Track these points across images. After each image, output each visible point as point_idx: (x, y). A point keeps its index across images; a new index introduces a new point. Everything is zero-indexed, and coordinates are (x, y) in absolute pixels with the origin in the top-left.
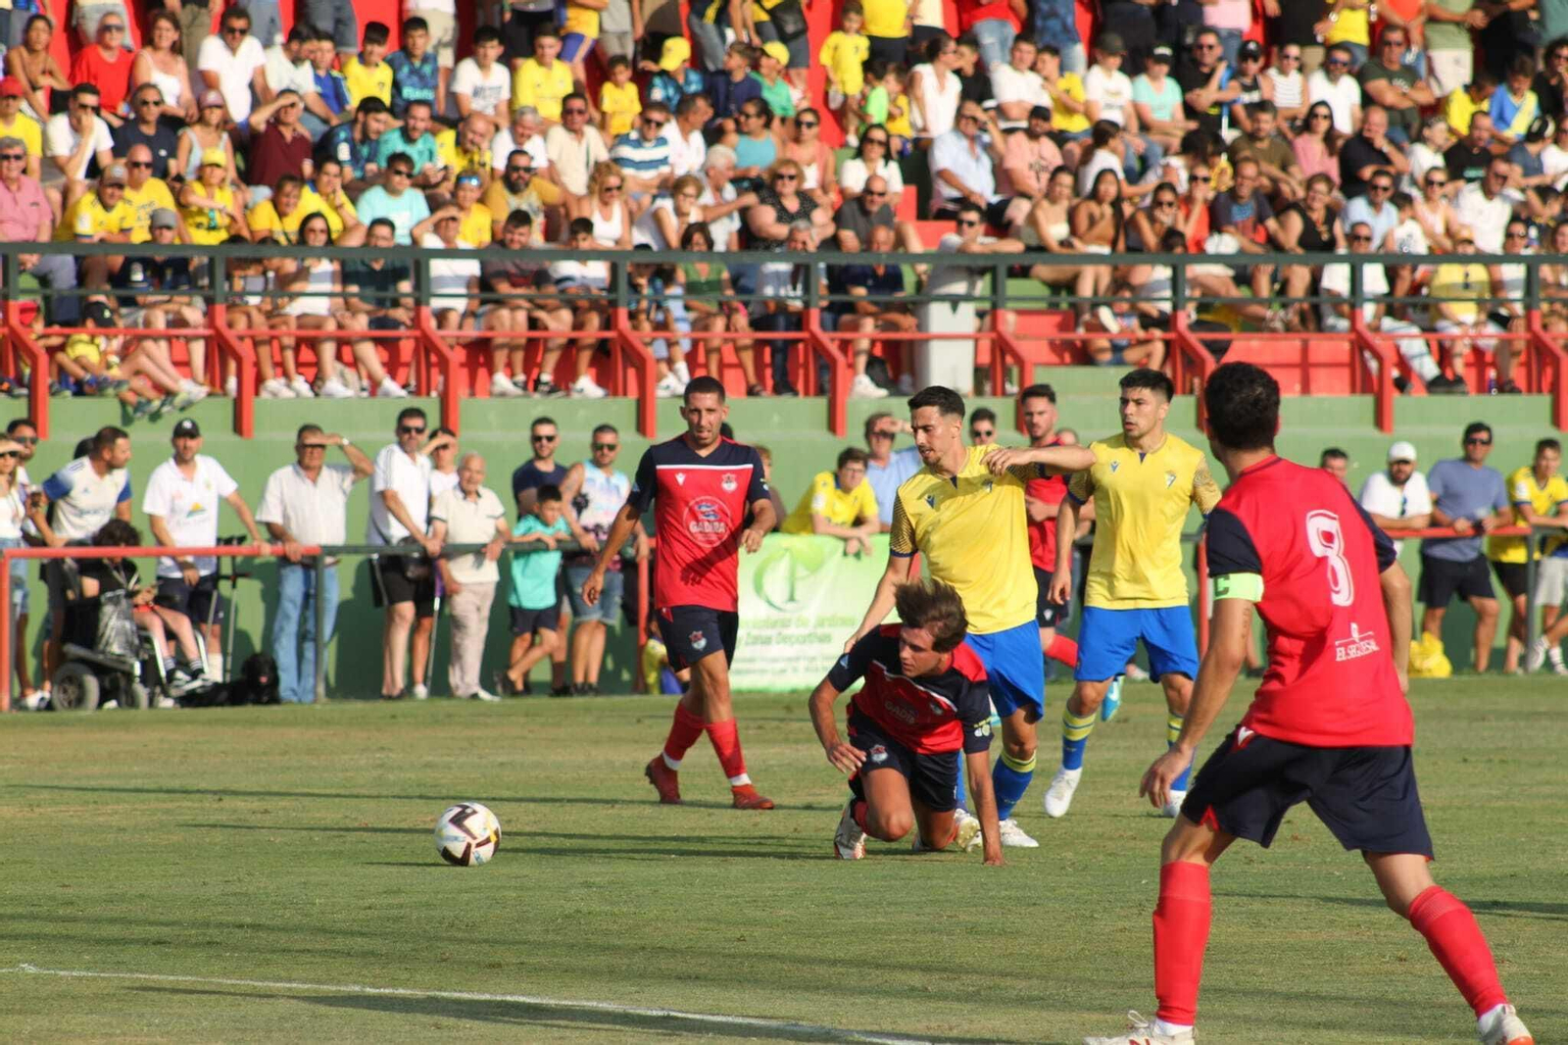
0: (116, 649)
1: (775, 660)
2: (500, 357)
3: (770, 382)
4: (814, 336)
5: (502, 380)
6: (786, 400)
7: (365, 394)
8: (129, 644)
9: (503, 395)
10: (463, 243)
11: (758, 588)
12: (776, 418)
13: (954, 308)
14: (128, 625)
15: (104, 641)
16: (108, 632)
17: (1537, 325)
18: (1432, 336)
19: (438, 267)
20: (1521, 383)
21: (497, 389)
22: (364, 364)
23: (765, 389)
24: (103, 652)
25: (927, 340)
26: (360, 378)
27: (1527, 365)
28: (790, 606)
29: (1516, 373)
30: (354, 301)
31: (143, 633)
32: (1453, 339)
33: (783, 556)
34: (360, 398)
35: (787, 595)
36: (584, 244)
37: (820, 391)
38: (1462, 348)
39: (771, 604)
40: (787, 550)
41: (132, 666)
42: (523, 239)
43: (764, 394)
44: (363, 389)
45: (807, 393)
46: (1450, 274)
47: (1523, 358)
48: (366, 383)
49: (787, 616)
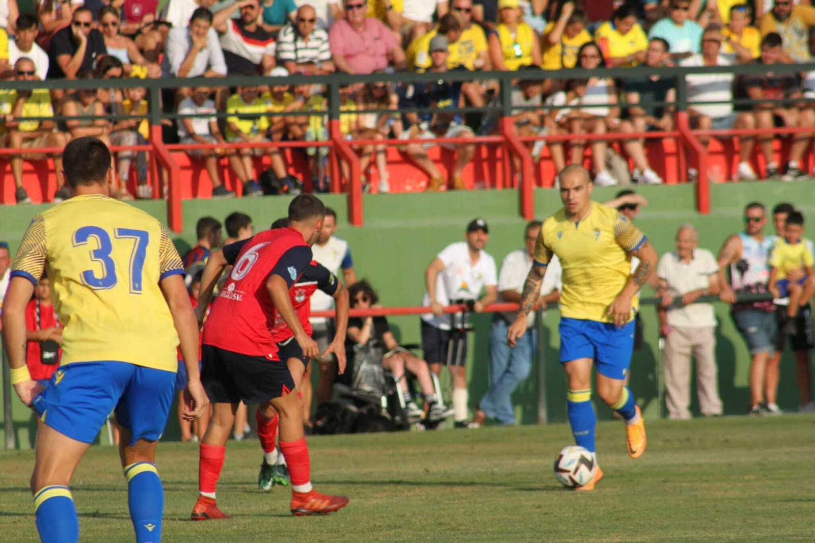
0: (367, 388)
8: (376, 383)
10: (722, 61)
14: (376, 368)
15: (357, 380)
16: (360, 374)
19: (693, 81)
24: (357, 390)
31: (388, 374)
41: (380, 400)
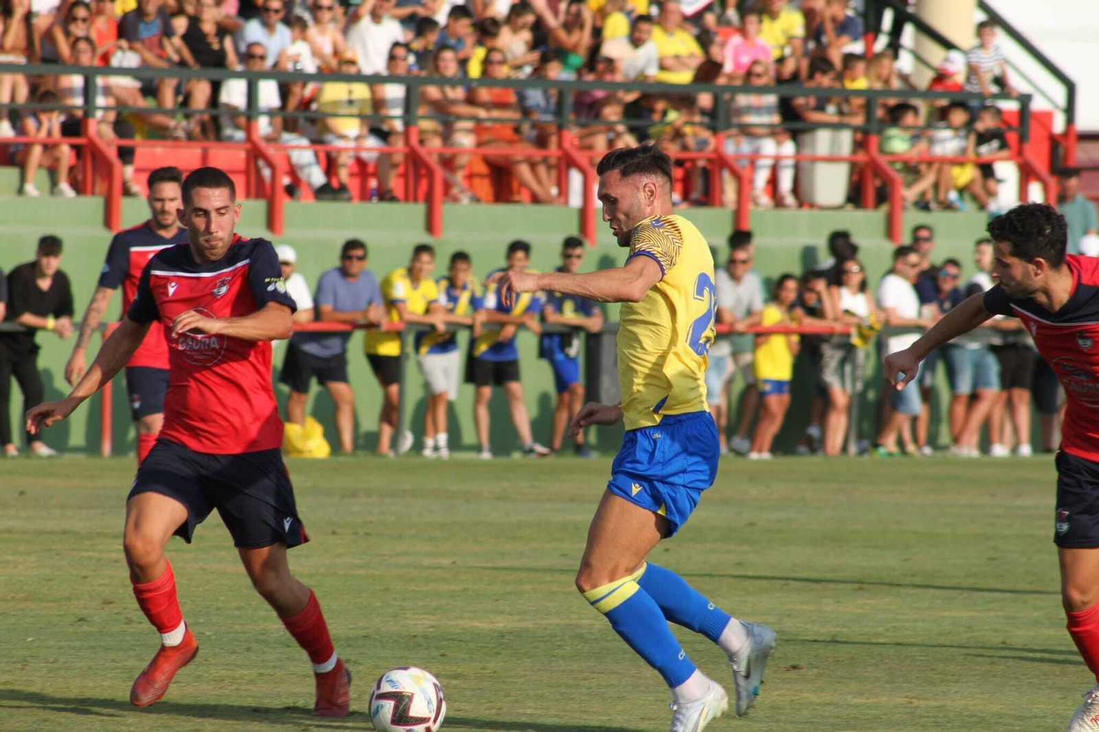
17: (414, 140)
18: (320, 148)
20: (398, 190)
27: (405, 176)
29: (395, 183)
32: (340, 150)
38: (346, 159)
46: (334, 92)
47: (401, 170)
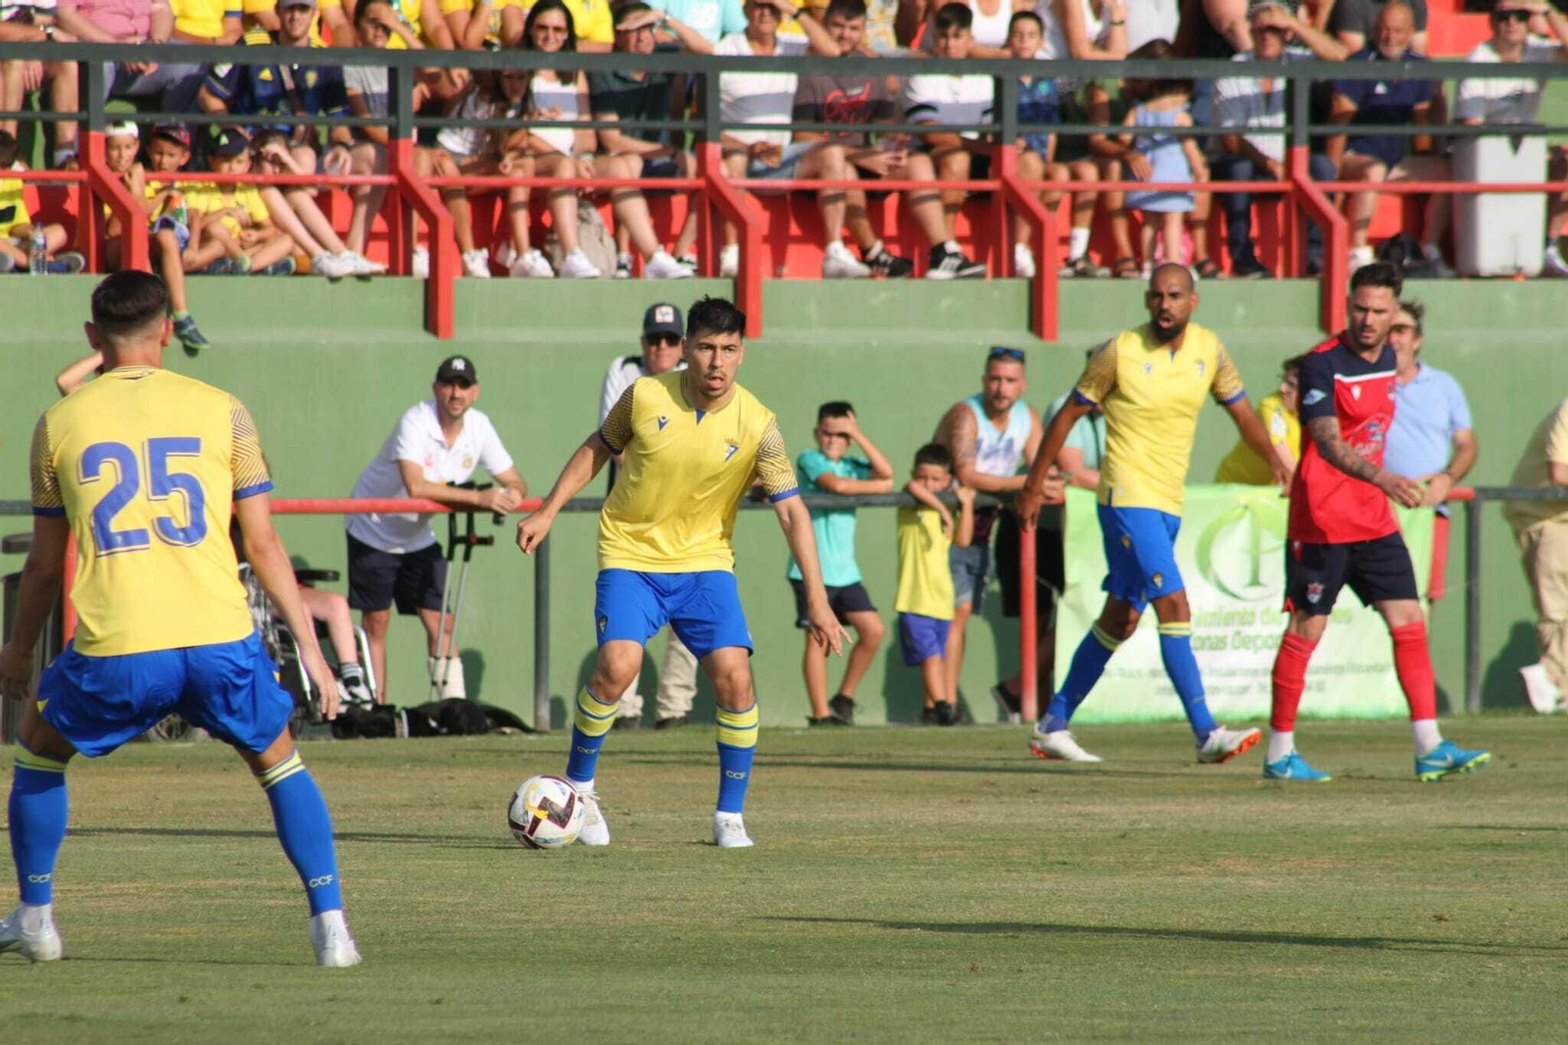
1: (1232, 673)
2: (835, 217)
3: (1227, 261)
4: (1299, 188)
5: (841, 254)
6: (1253, 283)
7: (623, 273)
9: (841, 274)
11: (1205, 565)
12: (1240, 311)
13: (1516, 145)
19: (736, 84)
21: (832, 266)
22: (628, 227)
23: (1220, 268)
25: (1472, 195)
26: (618, 249)
28: (1254, 592)
30: (614, 135)
33: (1240, 517)
34: (614, 277)
35: (1248, 579)
36: (957, 46)
37: (1309, 271)
39: (1224, 589)
40: (1246, 507)
42: (855, 35)
43: (1221, 275)
44: (621, 267)
45: (1288, 274)
48: (625, 256)
49: (1249, 606)
